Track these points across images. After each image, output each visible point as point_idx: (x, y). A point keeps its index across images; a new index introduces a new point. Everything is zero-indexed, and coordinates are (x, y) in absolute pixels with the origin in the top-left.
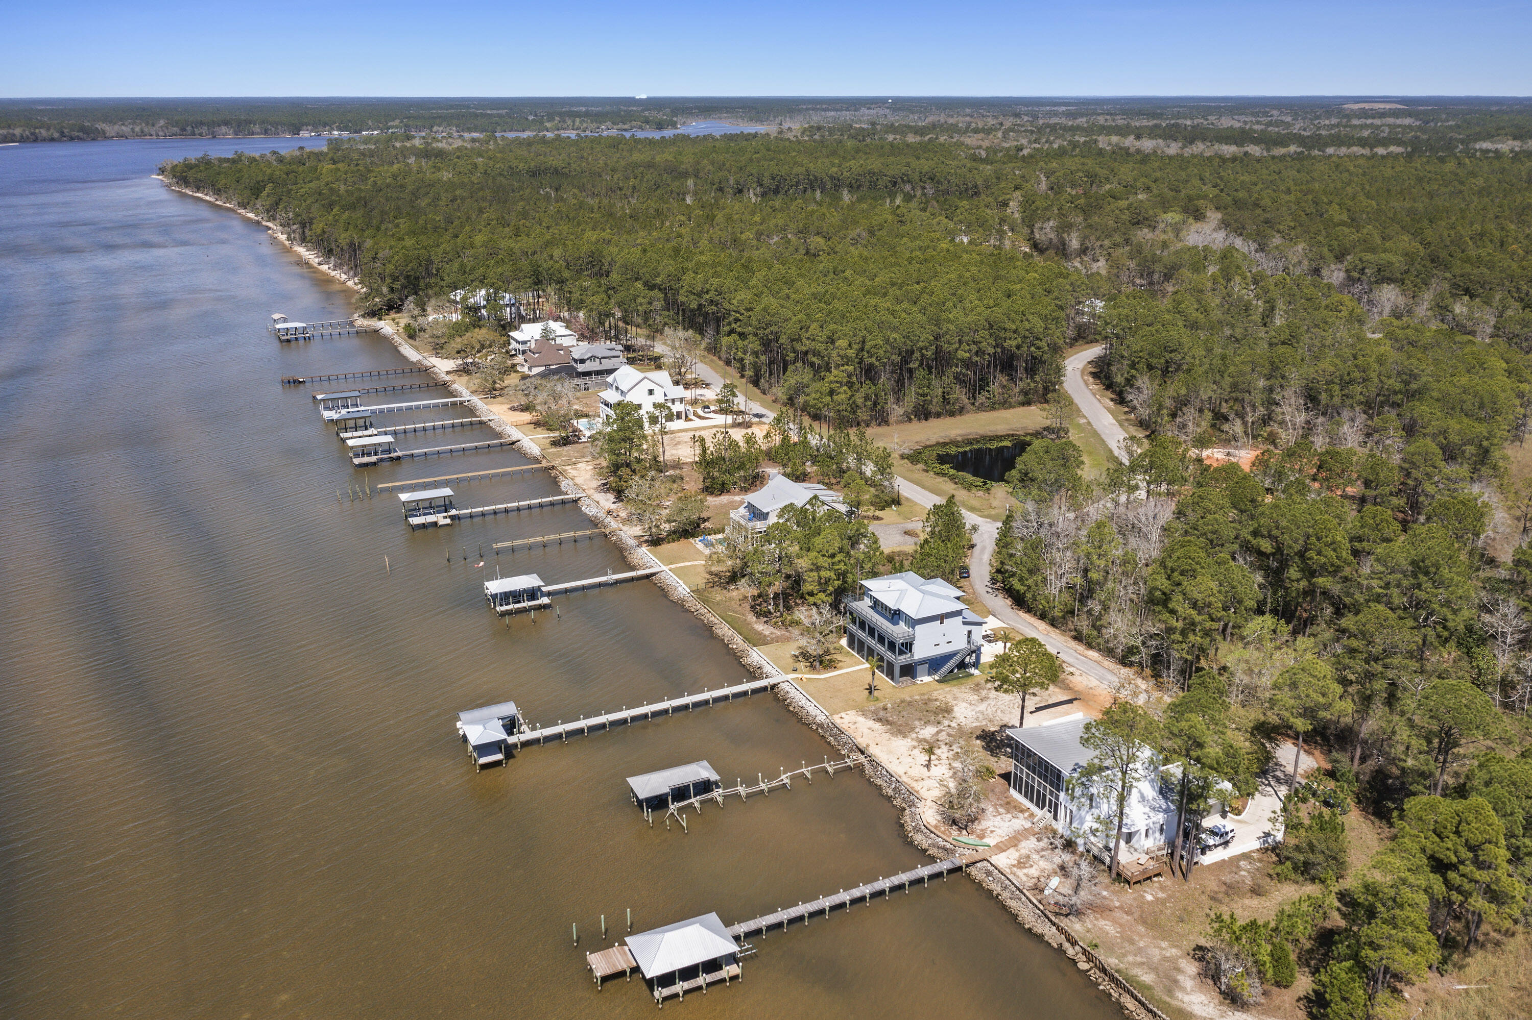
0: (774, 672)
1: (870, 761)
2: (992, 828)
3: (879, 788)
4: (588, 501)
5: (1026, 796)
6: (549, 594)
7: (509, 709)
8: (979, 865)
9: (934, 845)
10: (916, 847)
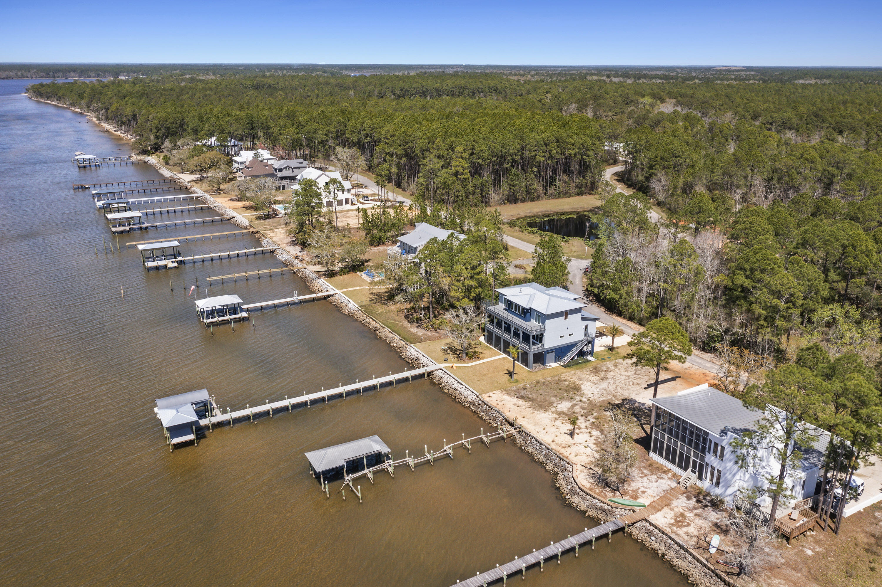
0: (429, 362)
1: (519, 432)
2: (642, 489)
3: (531, 455)
4: (281, 251)
5: (667, 458)
6: (248, 310)
7: (202, 395)
8: (638, 524)
9: (592, 507)
10: (575, 509)
